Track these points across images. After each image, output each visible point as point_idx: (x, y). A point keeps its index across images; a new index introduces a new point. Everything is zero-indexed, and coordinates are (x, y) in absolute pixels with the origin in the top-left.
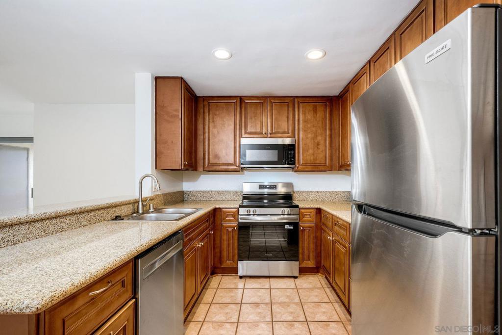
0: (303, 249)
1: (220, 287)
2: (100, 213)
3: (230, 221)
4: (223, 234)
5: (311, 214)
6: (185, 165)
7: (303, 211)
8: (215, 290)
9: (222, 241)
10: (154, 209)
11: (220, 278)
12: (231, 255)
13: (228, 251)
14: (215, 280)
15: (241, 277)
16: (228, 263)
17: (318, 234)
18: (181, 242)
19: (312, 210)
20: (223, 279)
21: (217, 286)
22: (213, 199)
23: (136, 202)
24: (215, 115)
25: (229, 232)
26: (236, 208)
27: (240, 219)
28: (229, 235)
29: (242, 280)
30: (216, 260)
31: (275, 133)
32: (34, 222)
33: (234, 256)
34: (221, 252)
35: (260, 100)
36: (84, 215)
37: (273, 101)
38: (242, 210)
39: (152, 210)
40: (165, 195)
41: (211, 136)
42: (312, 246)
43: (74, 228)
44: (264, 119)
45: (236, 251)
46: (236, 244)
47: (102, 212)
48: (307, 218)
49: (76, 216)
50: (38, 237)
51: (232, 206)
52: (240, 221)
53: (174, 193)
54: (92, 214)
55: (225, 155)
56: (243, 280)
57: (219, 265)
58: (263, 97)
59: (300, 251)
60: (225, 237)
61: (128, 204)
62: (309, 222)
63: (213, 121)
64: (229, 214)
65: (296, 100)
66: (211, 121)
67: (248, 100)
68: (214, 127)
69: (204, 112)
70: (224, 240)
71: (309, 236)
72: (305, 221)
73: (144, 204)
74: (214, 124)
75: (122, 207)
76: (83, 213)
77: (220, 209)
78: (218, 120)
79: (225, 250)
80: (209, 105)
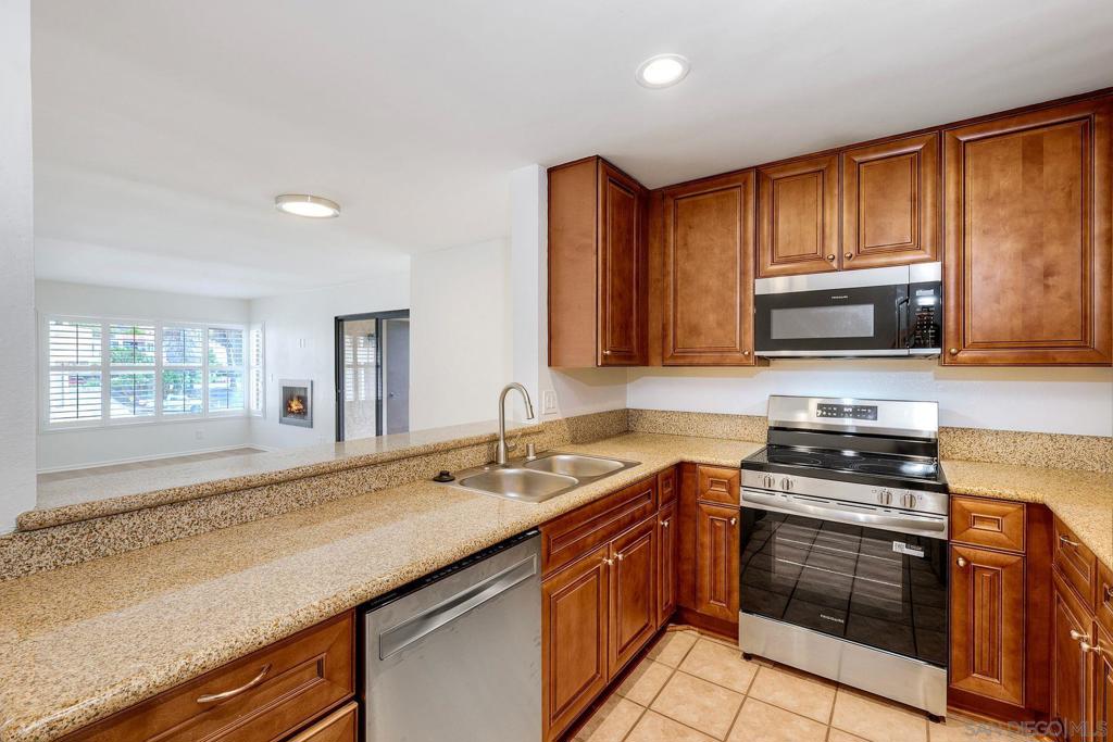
0: (969, 631)
1: (684, 666)
2: (412, 464)
3: (718, 500)
4: (699, 528)
5: (1005, 522)
6: (605, 357)
7: (967, 504)
8: (669, 672)
9: (699, 548)
10: (536, 454)
11: (693, 639)
12: (722, 587)
13: (714, 576)
14: (680, 640)
15: (748, 657)
16: (712, 607)
17: (1037, 595)
18: (532, 559)
19: (1009, 508)
20: (699, 646)
21: (677, 659)
22: (692, 433)
23: (494, 440)
24: (690, 228)
25: (715, 527)
26: (733, 468)
27: (745, 499)
28: (715, 534)
29: (750, 663)
30: (685, 591)
31: (867, 254)
32: (278, 483)
33: (729, 593)
34: (695, 573)
35: (817, 164)
36: (376, 470)
37: (857, 159)
38: (750, 477)
39: (531, 457)
40: (573, 422)
41: (679, 282)
42: (1006, 631)
43: (355, 494)
44: (832, 218)
45: (736, 583)
46: (736, 563)
47: (415, 462)
48: (984, 530)
49: (359, 471)
50: (285, 510)
51: (724, 462)
52: (744, 504)
53: (599, 414)
54: (395, 467)
55: (715, 325)
56: (752, 666)
57: (692, 607)
58: (824, 154)
59: (957, 634)
60: (706, 539)
61: (478, 444)
62: (993, 545)
63: (686, 245)
64: (716, 481)
65: (948, 136)
66: (680, 243)
67: (778, 171)
68: (689, 257)
69: (664, 226)
70: (702, 545)
71: (994, 595)
72: (975, 540)
73: (511, 444)
74: (688, 250)
75: (464, 451)
76: (375, 465)
77: (693, 464)
78: (697, 239)
79: (707, 571)
80: (676, 206)
